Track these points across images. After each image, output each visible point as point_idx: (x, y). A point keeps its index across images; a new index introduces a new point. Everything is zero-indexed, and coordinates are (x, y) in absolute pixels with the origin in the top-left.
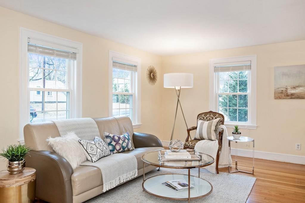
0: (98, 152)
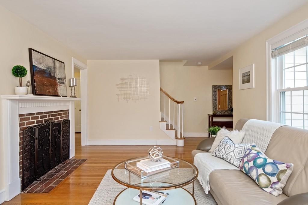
0: (221, 152)
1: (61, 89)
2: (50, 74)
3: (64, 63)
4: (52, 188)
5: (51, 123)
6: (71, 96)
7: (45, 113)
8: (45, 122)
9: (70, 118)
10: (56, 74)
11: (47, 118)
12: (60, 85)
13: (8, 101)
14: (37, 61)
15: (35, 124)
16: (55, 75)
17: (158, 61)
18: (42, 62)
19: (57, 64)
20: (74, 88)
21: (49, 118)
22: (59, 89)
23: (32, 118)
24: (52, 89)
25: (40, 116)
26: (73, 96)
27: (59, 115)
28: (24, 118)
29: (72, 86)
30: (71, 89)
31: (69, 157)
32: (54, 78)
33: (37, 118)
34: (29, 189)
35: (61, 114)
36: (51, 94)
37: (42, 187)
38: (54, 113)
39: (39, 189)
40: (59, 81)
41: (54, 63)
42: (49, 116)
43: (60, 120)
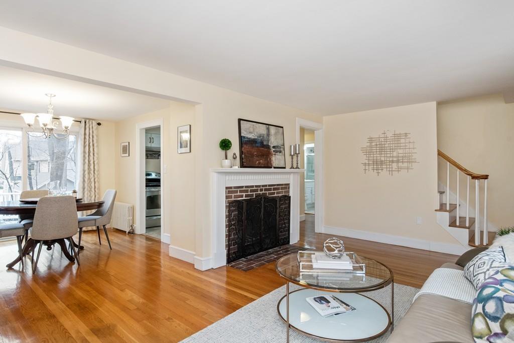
1: (276, 160)
2: (262, 143)
3: (282, 127)
4: (252, 268)
5: (263, 198)
6: (292, 167)
7: (256, 186)
8: (256, 197)
9: (291, 194)
10: (270, 141)
11: (259, 192)
12: (275, 155)
13: (215, 174)
14: (245, 131)
15: (244, 198)
16: (268, 143)
17: (434, 104)
18: (252, 130)
19: (273, 130)
20: (297, 157)
21: (261, 192)
22: (273, 158)
23: (241, 192)
24: (264, 159)
25: (249, 189)
26: (295, 166)
27: (274, 189)
28: (232, 191)
29: (292, 154)
30: (292, 158)
31: (289, 242)
32: (268, 147)
33: (247, 191)
34: (234, 264)
35: (278, 189)
36: (263, 166)
37: (245, 265)
38: (268, 187)
39: (241, 266)
40: (274, 149)
41: (268, 129)
42: (261, 190)
43: (276, 195)
